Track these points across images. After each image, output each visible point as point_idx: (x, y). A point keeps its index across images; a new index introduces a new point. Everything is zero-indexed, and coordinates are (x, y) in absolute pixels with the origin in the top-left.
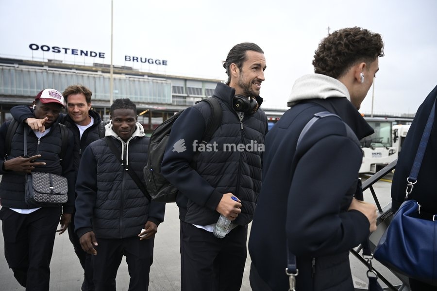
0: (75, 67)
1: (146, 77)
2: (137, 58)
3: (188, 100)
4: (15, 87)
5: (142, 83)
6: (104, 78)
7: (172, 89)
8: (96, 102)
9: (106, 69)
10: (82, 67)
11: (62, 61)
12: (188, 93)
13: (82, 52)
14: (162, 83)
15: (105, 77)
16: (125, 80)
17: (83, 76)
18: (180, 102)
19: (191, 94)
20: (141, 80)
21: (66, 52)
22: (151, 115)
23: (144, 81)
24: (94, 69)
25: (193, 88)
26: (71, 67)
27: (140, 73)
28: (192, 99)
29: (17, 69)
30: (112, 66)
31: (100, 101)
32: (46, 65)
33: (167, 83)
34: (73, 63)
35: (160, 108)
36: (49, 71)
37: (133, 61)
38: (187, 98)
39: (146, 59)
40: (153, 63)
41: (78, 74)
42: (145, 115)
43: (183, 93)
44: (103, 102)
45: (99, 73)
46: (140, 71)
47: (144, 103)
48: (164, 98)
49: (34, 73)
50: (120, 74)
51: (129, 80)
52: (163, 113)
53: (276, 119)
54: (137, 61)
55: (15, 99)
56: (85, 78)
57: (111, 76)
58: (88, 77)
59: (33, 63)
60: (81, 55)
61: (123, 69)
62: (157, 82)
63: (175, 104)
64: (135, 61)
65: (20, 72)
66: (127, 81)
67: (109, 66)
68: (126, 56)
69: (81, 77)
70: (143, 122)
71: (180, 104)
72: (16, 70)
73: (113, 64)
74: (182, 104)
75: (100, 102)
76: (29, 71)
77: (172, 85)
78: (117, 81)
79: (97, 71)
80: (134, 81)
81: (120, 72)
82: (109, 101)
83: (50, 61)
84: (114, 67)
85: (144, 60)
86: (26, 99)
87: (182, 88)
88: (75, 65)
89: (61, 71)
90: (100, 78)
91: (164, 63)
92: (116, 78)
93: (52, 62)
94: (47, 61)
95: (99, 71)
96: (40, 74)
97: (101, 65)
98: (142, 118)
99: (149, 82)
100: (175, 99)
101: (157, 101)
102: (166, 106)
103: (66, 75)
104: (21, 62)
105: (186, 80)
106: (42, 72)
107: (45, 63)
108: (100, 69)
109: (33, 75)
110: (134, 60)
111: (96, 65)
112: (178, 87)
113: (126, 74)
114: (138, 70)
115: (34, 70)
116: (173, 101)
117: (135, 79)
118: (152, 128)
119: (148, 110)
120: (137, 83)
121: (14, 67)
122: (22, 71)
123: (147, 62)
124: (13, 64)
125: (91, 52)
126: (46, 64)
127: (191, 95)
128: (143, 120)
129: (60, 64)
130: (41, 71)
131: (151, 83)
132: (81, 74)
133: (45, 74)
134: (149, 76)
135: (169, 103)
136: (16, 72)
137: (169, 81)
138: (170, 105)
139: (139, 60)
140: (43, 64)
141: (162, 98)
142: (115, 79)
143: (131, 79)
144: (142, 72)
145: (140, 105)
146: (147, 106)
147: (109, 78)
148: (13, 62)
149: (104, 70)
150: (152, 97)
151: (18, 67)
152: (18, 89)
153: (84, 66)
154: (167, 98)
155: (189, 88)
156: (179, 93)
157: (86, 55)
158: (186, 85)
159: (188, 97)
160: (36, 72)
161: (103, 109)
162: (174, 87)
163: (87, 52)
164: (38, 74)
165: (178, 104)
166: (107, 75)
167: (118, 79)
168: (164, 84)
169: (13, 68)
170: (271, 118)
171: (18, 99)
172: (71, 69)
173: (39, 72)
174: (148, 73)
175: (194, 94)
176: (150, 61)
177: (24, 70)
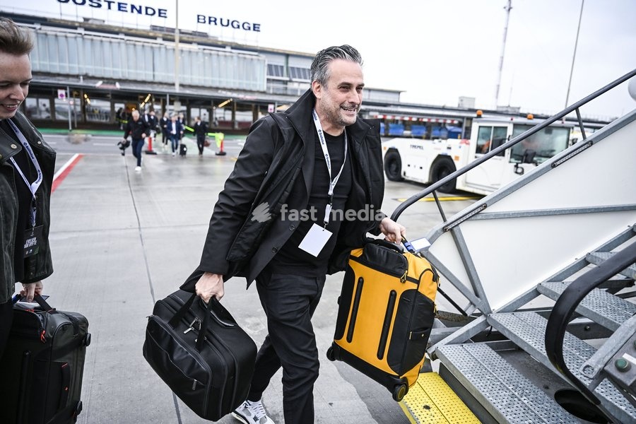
0: (123, 30)
1: (228, 49)
2: (216, 19)
3: (290, 86)
4: (37, 58)
5: (222, 58)
6: (166, 48)
7: (266, 69)
8: (155, 86)
9: (168, 34)
10: (133, 32)
11: (104, 21)
12: (291, 76)
13: (133, 7)
14: (252, 59)
15: (168, 47)
16: (197, 53)
17: (135, 45)
18: (278, 89)
19: (295, 77)
20: (220, 53)
21: (109, 8)
22: (235, 107)
23: (225, 56)
24: (151, 34)
25: (298, 69)
26: (117, 30)
27: (220, 43)
28: (295, 86)
29: (39, 31)
30: (177, 31)
31: (161, 83)
32: (80, 27)
33: (258, 60)
34: (120, 25)
35: (248, 97)
36: (86, 37)
37: (210, 23)
38: (289, 83)
39: (228, 21)
40: (239, 27)
41: (128, 42)
42: (227, 108)
43: (282, 76)
44: (165, 86)
45: (159, 41)
46: (220, 39)
47: (224, 89)
48: (254, 83)
49: (64, 38)
50: (190, 43)
51: (204, 54)
52: (253, 105)
53: (418, 119)
54: (216, 24)
55: (39, 77)
56: (139, 48)
57: (177, 46)
58: (143, 46)
59: (62, 22)
60: (132, 12)
61: (195, 35)
62: (245, 58)
63: (271, 91)
64: (213, 23)
65: (44, 36)
66: (200, 54)
67: (173, 30)
68: (198, 16)
69: (132, 46)
70: (224, 118)
71: (278, 93)
72: (37, 33)
73: (179, 28)
74: (281, 92)
75: (161, 86)
76: (56, 36)
77: (267, 63)
78: (185, 55)
79: (155, 38)
80: (211, 54)
81: (190, 40)
82: (173, 85)
83: (86, 20)
84: (181, 33)
85: (225, 23)
86: (54, 78)
87: (282, 67)
88: (123, 28)
89: (104, 37)
90: (160, 48)
91: (256, 27)
92: (184, 49)
93: (90, 22)
94: (82, 20)
95: (159, 37)
96: (73, 40)
97: (161, 29)
98: (222, 111)
99: (232, 57)
100: (272, 85)
101: (244, 87)
102: (256, 94)
103: (111, 42)
104: (44, 21)
105: (287, 56)
106: (76, 38)
107: (80, 23)
108: (161, 35)
109: (62, 40)
110: (210, 21)
111: (154, 28)
112: (276, 66)
113: (199, 44)
114: (217, 38)
115: (64, 34)
116: (268, 88)
117: (213, 52)
118: (237, 127)
119: (231, 100)
120: (215, 57)
121: (34, 28)
122: (46, 34)
123: (230, 25)
124: (33, 23)
125: (147, 8)
126: (81, 25)
127: (294, 80)
128: (224, 114)
129: (101, 25)
130: (73, 35)
131: (235, 58)
132: (133, 42)
133: (80, 40)
134: (232, 48)
135: (262, 90)
136: (37, 37)
137: (263, 56)
138: (264, 93)
139: (218, 22)
140: (77, 24)
141: (252, 82)
142: (182, 51)
143: (206, 51)
144: (222, 42)
145: (220, 91)
146: (229, 94)
147: (174, 50)
148: (33, 21)
149: (166, 37)
150: (237, 81)
151: (40, 29)
152: (42, 62)
153: (137, 30)
154: (258, 83)
155: (293, 68)
156: (277, 75)
157: (140, 12)
158: (287, 63)
159: (291, 81)
160: (66, 37)
161: (166, 96)
162: (270, 66)
163: (140, 7)
164: (70, 39)
165: (275, 92)
166: (170, 45)
167: (186, 51)
168: (255, 62)
169: (33, 30)
170: (411, 118)
171: (43, 77)
172: (117, 33)
173: (72, 37)
174: (231, 43)
175: (300, 77)
176: (235, 24)
177: (49, 33)
